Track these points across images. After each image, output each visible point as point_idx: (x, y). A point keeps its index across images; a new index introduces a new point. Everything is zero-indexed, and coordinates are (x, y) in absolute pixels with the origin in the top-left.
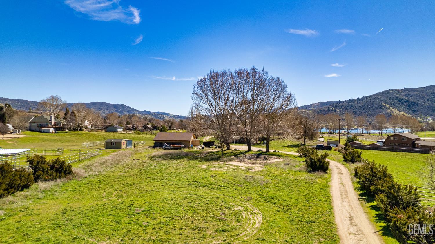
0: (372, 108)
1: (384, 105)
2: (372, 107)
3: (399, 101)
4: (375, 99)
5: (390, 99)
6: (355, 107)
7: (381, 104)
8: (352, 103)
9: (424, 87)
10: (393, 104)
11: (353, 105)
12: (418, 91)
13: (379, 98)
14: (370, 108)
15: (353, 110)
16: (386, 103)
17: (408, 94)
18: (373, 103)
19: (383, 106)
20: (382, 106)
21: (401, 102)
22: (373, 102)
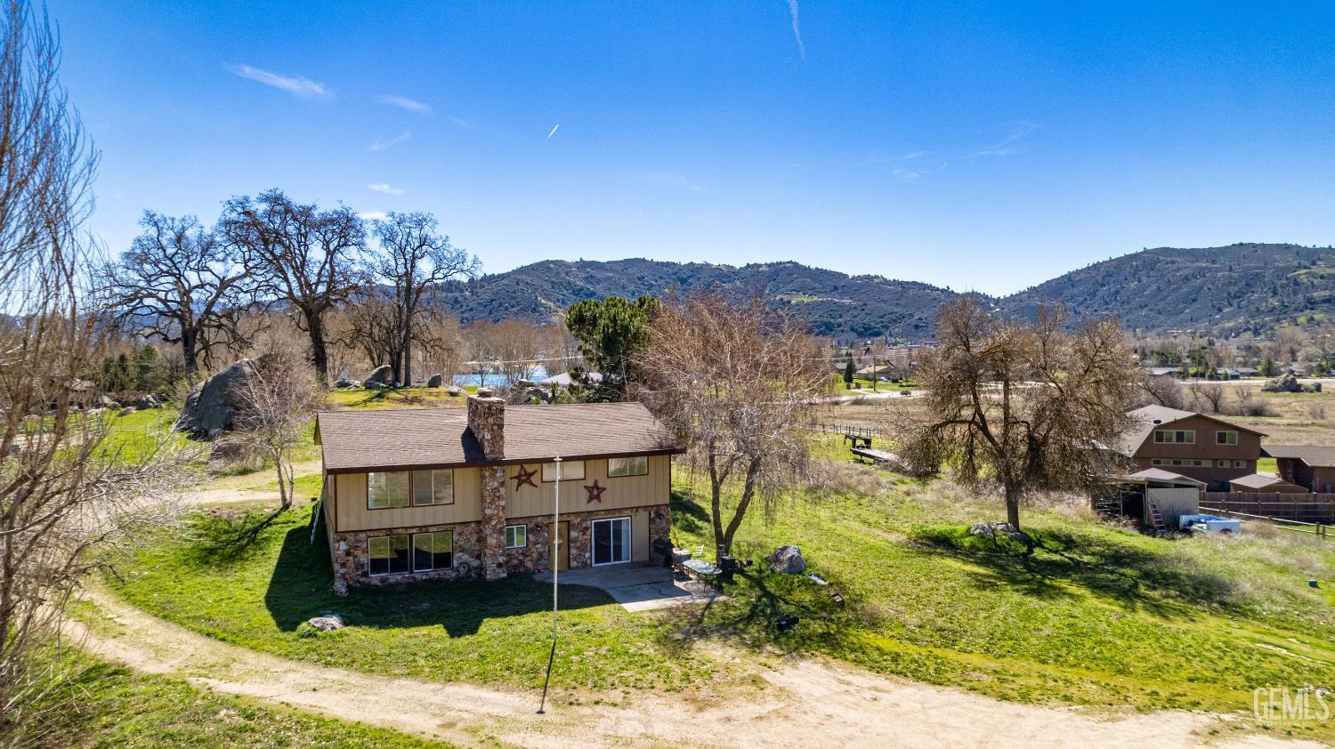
0: (514, 309)
1: (543, 301)
2: (513, 306)
3: (574, 293)
4: (518, 284)
5: (553, 287)
6: (468, 306)
7: (536, 298)
8: (457, 294)
9: (621, 261)
10: (563, 300)
11: (460, 299)
12: (612, 270)
13: (528, 283)
14: (507, 309)
15: (463, 312)
16: (547, 297)
17: (591, 276)
18: (514, 295)
19: (542, 305)
20: (537, 305)
21: (577, 295)
22: (514, 292)
